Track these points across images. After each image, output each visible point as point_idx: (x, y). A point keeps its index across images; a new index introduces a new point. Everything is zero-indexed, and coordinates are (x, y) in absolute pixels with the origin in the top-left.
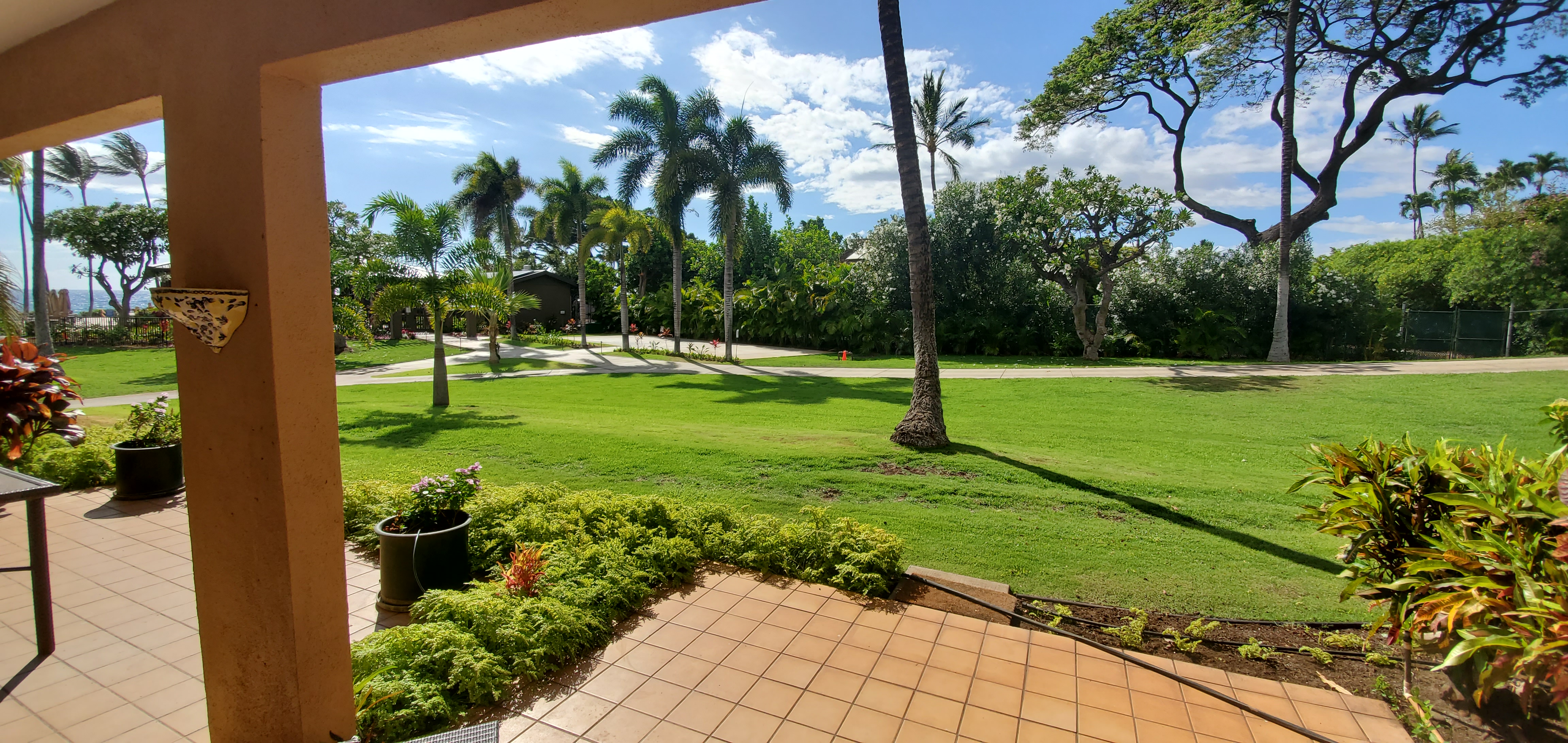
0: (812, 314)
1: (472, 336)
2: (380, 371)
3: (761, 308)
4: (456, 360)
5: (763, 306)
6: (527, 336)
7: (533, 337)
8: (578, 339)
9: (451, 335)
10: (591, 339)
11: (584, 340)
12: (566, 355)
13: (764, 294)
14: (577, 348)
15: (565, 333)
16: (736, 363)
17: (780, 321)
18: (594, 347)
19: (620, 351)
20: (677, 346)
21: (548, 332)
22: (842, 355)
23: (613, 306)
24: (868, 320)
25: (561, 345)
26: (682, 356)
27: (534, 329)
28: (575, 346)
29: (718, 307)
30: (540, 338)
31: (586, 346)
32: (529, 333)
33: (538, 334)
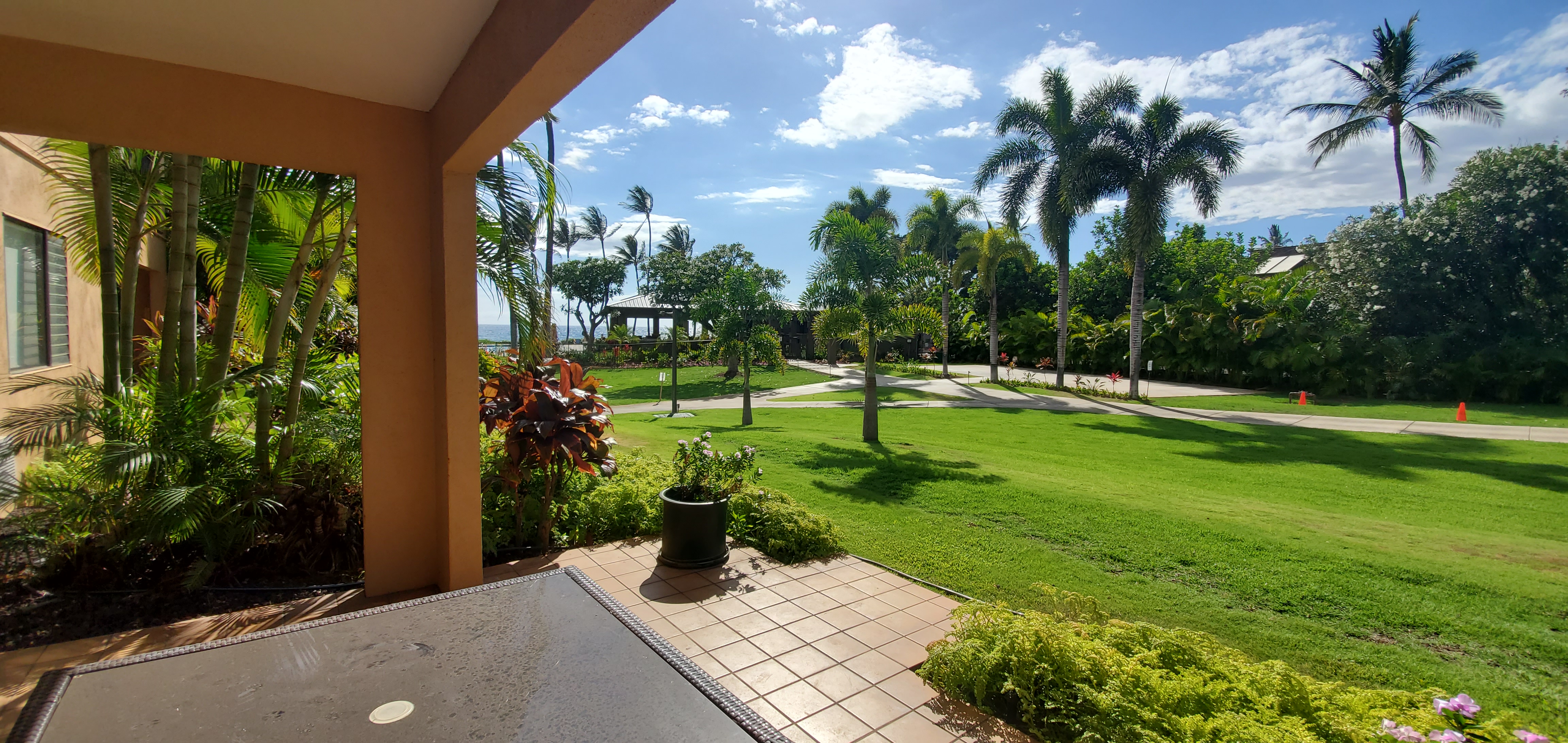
0: (1237, 341)
1: (833, 363)
2: (771, 395)
3: (1154, 334)
4: (831, 386)
5: (1158, 332)
6: (883, 365)
7: (891, 365)
8: (939, 368)
9: (814, 362)
10: (952, 369)
11: (945, 369)
12: (929, 384)
13: (1160, 319)
14: (940, 378)
15: (922, 361)
16: (1146, 401)
17: (1181, 350)
18: (956, 377)
19: (988, 382)
20: (1060, 379)
21: (906, 360)
22: (1298, 397)
23: (961, 335)
24: (1336, 349)
25: (922, 374)
26: (1067, 390)
27: (892, 358)
28: (938, 376)
29: (1090, 334)
30: (898, 366)
31: (948, 376)
32: (887, 362)
33: (896, 362)
